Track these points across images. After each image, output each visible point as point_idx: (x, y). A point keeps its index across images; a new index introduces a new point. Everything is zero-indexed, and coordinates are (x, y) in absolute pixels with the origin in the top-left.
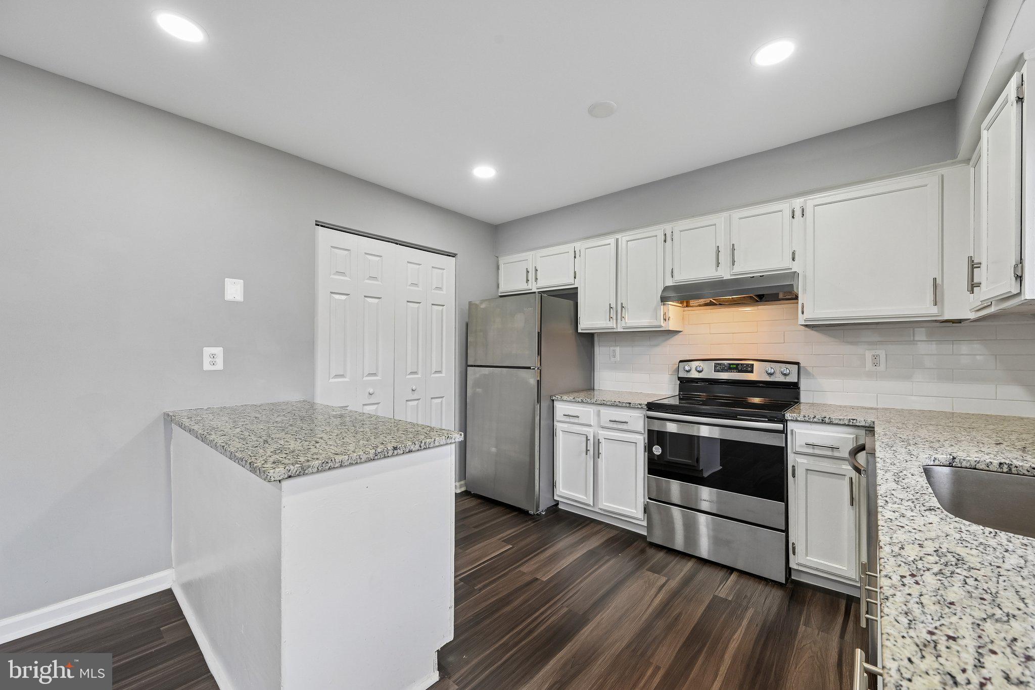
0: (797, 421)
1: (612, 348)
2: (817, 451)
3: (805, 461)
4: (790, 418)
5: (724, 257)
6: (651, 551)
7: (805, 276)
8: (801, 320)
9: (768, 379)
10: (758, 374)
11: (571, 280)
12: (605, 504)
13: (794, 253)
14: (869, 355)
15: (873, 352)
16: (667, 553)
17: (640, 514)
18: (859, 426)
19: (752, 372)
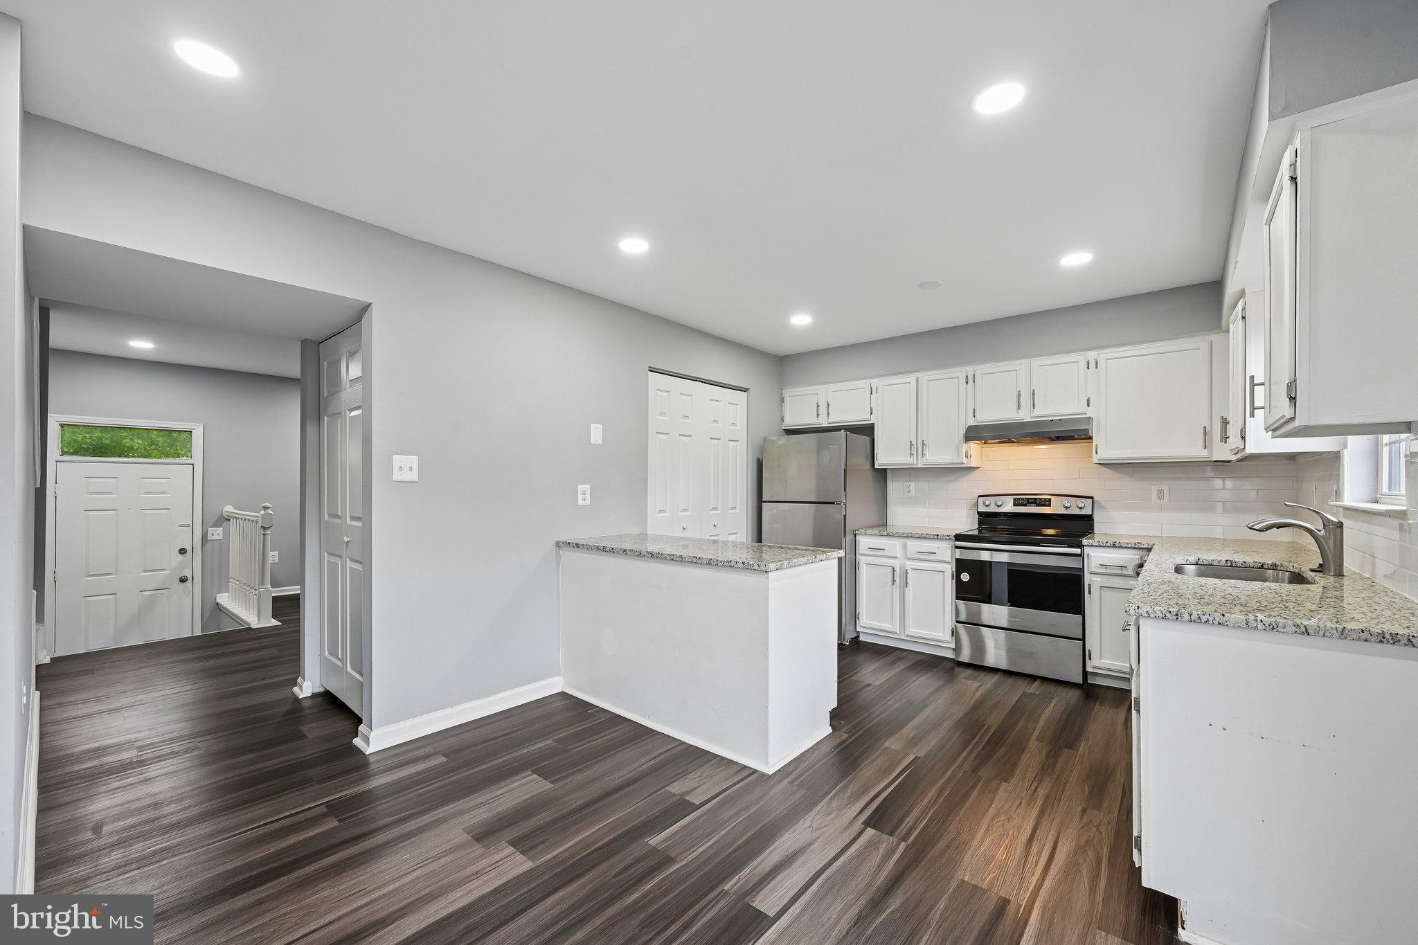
0: (1092, 546)
1: (906, 483)
2: (1109, 571)
3: (1099, 580)
4: (1086, 544)
5: (1026, 401)
6: (958, 670)
7: (1098, 421)
8: (1095, 459)
9: (1063, 511)
10: (1056, 508)
11: (867, 416)
12: (913, 630)
13: (1088, 400)
14: (1154, 489)
15: (1158, 488)
16: (974, 669)
17: (947, 637)
18: (1142, 548)
19: (1050, 505)
